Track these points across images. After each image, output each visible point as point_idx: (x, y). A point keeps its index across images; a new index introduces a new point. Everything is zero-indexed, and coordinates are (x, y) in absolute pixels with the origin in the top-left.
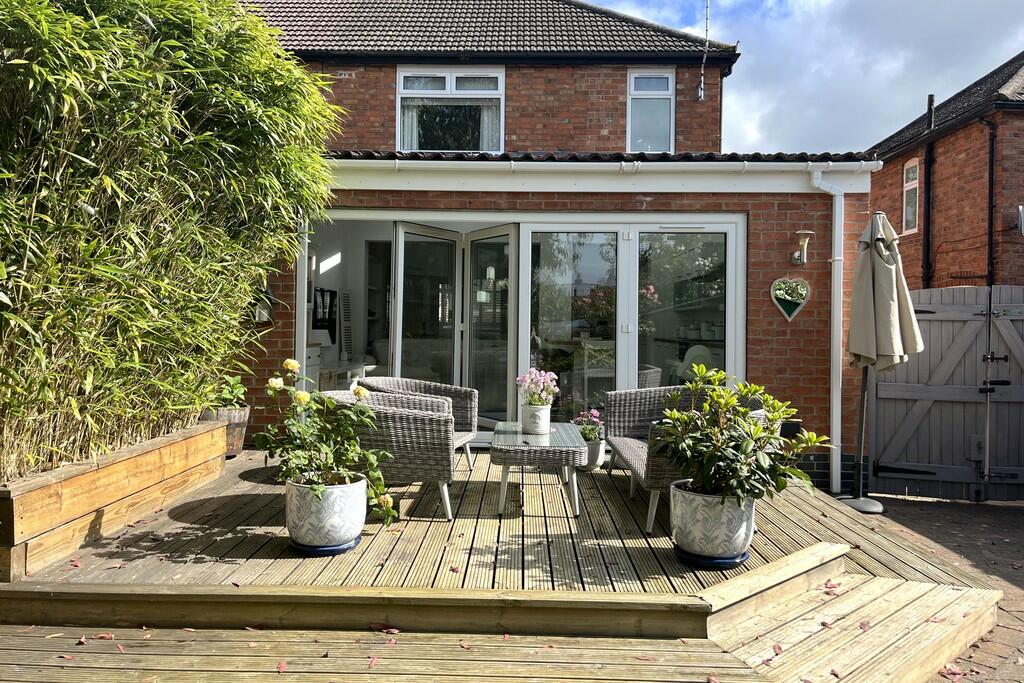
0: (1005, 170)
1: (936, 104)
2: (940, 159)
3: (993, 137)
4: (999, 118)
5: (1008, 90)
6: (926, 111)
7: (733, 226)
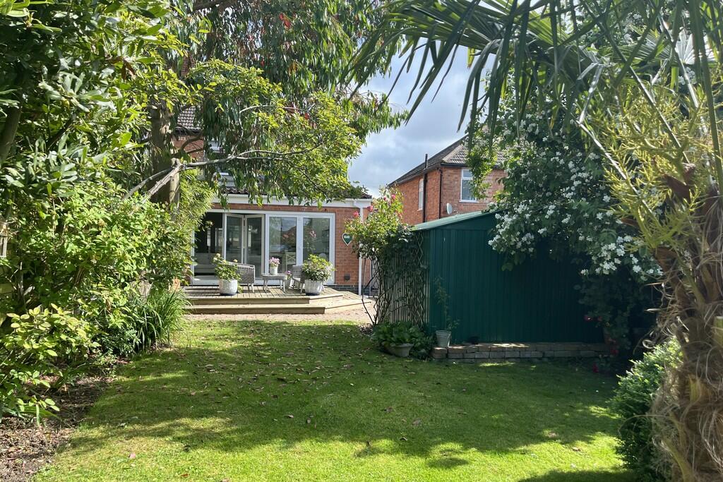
0: (445, 189)
1: (428, 158)
2: (429, 181)
3: (441, 176)
4: (443, 169)
5: (445, 159)
6: (424, 161)
7: (331, 217)
